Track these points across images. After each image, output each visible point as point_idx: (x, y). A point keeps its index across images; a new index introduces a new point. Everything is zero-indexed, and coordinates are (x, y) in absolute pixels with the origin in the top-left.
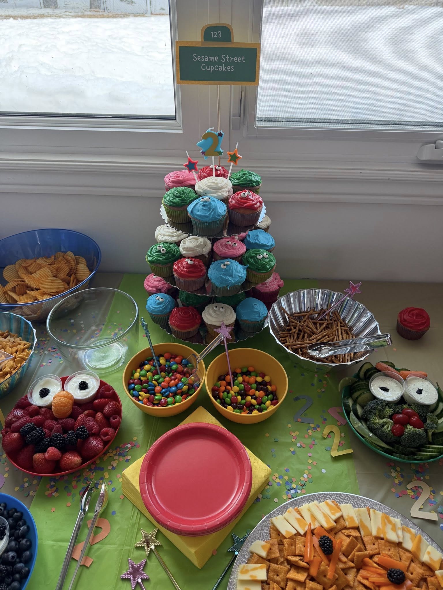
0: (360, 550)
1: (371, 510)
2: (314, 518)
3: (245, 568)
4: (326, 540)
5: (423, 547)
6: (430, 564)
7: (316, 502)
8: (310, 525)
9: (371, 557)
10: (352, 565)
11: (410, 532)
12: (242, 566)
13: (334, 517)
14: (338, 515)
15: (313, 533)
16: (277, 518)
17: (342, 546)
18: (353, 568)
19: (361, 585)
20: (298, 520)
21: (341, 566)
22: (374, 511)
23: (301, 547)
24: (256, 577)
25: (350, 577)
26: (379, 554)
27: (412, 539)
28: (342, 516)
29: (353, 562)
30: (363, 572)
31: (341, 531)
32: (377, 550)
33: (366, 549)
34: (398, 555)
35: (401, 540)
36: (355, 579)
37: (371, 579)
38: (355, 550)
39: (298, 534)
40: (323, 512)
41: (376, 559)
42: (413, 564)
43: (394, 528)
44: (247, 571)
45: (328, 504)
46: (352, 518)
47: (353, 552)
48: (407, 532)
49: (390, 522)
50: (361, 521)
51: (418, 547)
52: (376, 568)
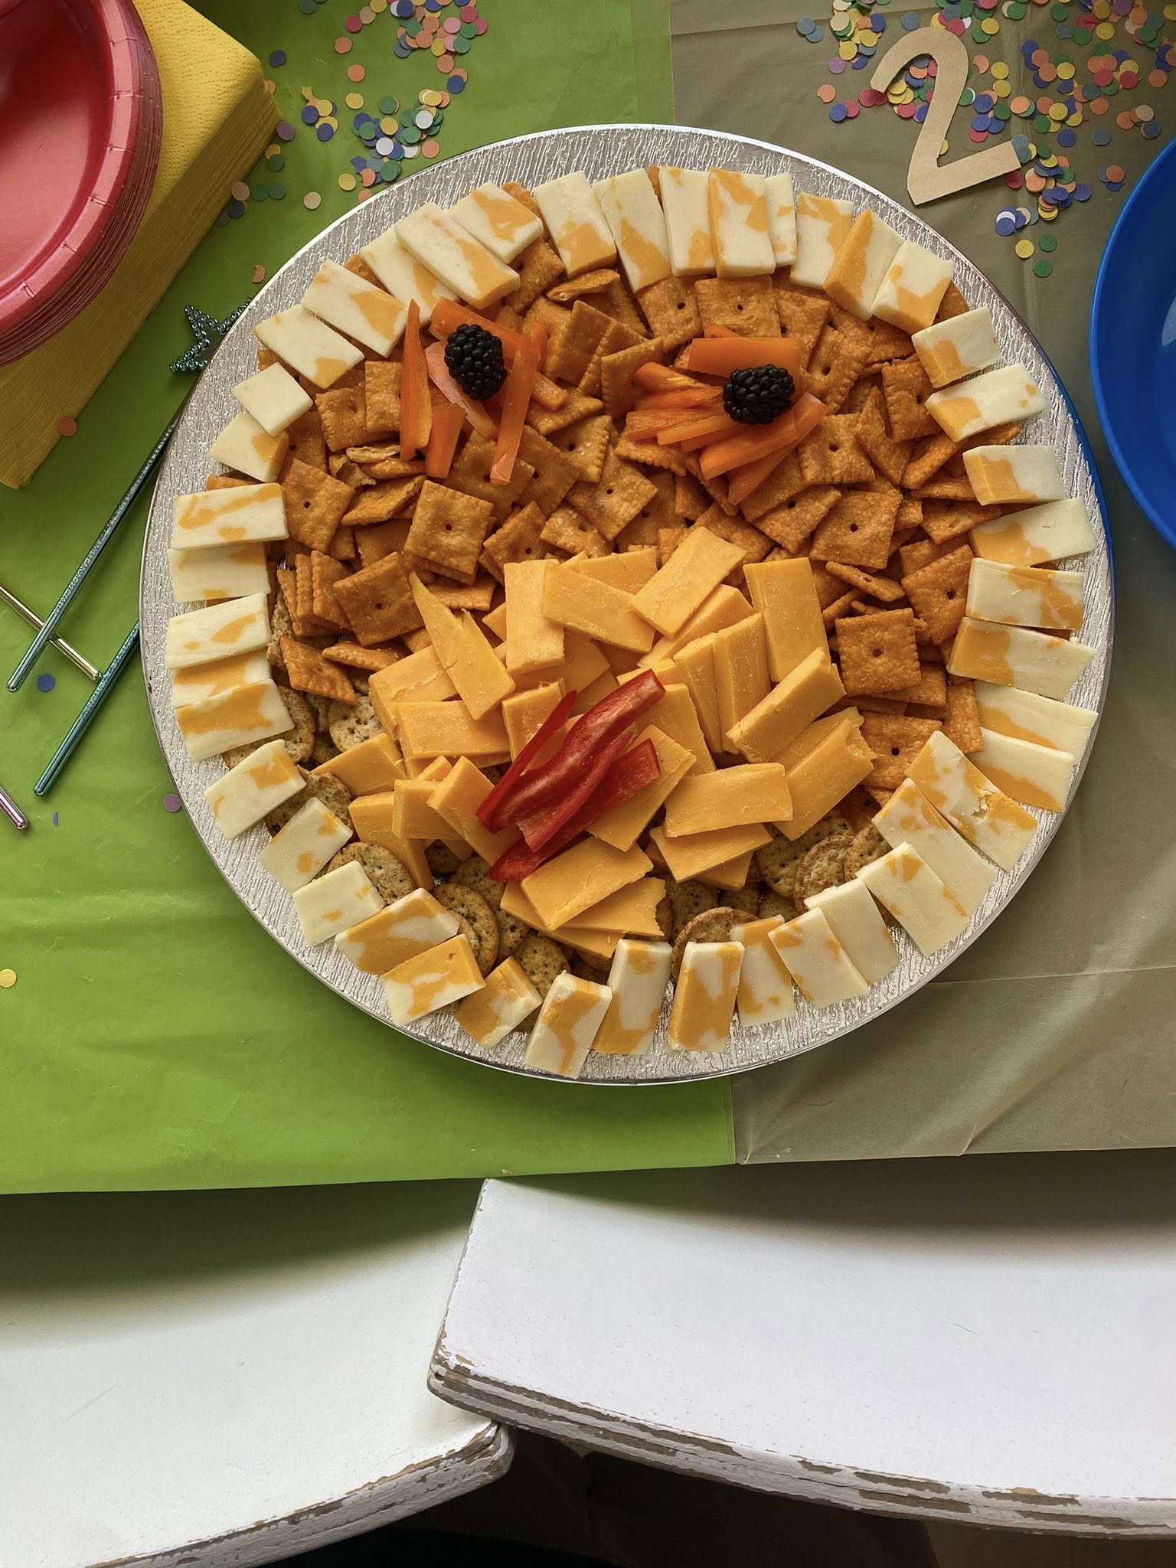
0: (620, 342)
1: (664, 173)
2: (426, 273)
3: (198, 508)
4: (465, 343)
5: (876, 259)
6: (898, 316)
7: (430, 206)
8: (414, 307)
9: (669, 357)
10: (594, 403)
11: (829, 213)
12: (186, 498)
13: (506, 248)
14: (524, 233)
15: (426, 334)
16: (278, 321)
17: (545, 352)
18: (599, 413)
19: (629, 470)
20: (361, 301)
21: (547, 423)
22: (675, 175)
23: (384, 404)
24: (243, 531)
25: (588, 455)
26: (701, 335)
27: (833, 239)
28: (546, 237)
29: (598, 395)
30: (639, 421)
31: (544, 294)
32: (691, 326)
33: (649, 334)
34: (774, 318)
35: (786, 257)
36: (606, 454)
37: (664, 438)
38: (600, 349)
39: (369, 354)
40: (461, 243)
41: (684, 360)
42: (832, 336)
43: (761, 217)
44: (207, 516)
45: (482, 200)
46: (587, 232)
47: (596, 357)
48: (815, 215)
49: (742, 194)
50: (628, 232)
51: (856, 263)
52: (684, 388)
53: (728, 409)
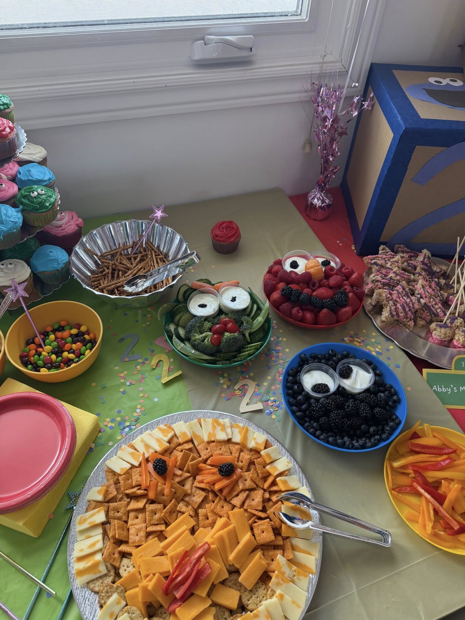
0: (194, 458)
1: (202, 420)
2: (147, 446)
3: (83, 519)
4: (158, 462)
5: (250, 436)
6: (256, 448)
7: (148, 431)
8: (144, 454)
9: (205, 461)
10: (188, 475)
11: (238, 426)
12: (79, 517)
13: (167, 439)
14: (170, 435)
15: (147, 460)
16: (110, 460)
17: (176, 462)
18: (190, 477)
19: (198, 490)
20: (132, 454)
21: (177, 479)
22: (204, 420)
23: (137, 478)
24: (95, 521)
25: (188, 486)
26: (212, 456)
27: (240, 432)
28: (175, 435)
29: (189, 472)
30: (199, 478)
31: (175, 448)
32: (210, 454)
33: (200, 457)
34: (229, 450)
35: (230, 437)
36: (192, 487)
37: (205, 481)
38: (189, 461)
39: (133, 466)
40: (156, 438)
41: (209, 462)
42: (242, 454)
43: (223, 428)
44: (85, 520)
45: (160, 429)
46: (184, 434)
47: (188, 463)
48: (236, 428)
49: (219, 424)
50: (193, 433)
51: (245, 438)
52: (209, 469)
53: (220, 473)
